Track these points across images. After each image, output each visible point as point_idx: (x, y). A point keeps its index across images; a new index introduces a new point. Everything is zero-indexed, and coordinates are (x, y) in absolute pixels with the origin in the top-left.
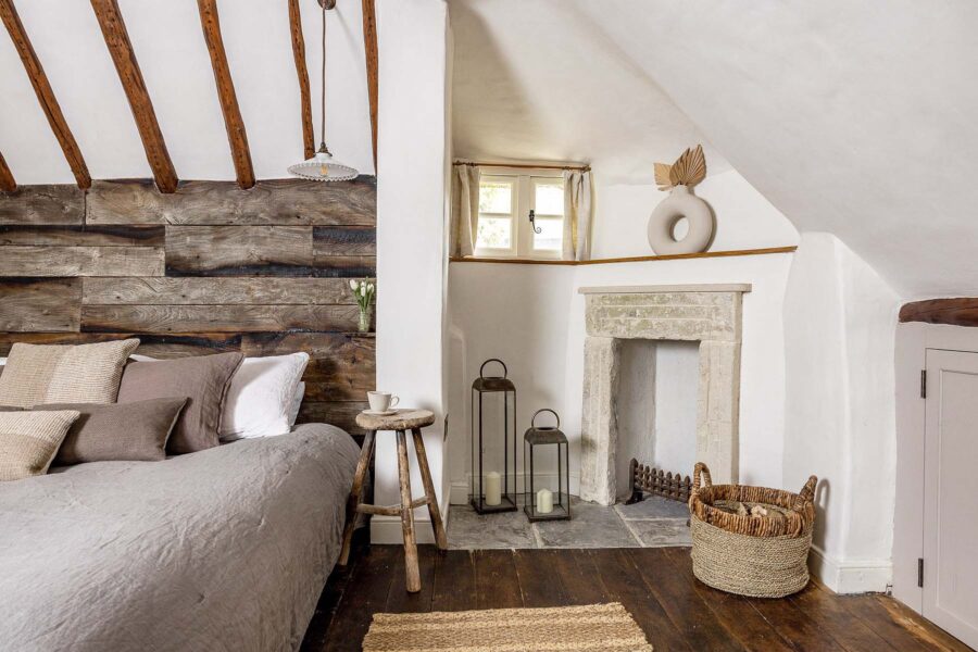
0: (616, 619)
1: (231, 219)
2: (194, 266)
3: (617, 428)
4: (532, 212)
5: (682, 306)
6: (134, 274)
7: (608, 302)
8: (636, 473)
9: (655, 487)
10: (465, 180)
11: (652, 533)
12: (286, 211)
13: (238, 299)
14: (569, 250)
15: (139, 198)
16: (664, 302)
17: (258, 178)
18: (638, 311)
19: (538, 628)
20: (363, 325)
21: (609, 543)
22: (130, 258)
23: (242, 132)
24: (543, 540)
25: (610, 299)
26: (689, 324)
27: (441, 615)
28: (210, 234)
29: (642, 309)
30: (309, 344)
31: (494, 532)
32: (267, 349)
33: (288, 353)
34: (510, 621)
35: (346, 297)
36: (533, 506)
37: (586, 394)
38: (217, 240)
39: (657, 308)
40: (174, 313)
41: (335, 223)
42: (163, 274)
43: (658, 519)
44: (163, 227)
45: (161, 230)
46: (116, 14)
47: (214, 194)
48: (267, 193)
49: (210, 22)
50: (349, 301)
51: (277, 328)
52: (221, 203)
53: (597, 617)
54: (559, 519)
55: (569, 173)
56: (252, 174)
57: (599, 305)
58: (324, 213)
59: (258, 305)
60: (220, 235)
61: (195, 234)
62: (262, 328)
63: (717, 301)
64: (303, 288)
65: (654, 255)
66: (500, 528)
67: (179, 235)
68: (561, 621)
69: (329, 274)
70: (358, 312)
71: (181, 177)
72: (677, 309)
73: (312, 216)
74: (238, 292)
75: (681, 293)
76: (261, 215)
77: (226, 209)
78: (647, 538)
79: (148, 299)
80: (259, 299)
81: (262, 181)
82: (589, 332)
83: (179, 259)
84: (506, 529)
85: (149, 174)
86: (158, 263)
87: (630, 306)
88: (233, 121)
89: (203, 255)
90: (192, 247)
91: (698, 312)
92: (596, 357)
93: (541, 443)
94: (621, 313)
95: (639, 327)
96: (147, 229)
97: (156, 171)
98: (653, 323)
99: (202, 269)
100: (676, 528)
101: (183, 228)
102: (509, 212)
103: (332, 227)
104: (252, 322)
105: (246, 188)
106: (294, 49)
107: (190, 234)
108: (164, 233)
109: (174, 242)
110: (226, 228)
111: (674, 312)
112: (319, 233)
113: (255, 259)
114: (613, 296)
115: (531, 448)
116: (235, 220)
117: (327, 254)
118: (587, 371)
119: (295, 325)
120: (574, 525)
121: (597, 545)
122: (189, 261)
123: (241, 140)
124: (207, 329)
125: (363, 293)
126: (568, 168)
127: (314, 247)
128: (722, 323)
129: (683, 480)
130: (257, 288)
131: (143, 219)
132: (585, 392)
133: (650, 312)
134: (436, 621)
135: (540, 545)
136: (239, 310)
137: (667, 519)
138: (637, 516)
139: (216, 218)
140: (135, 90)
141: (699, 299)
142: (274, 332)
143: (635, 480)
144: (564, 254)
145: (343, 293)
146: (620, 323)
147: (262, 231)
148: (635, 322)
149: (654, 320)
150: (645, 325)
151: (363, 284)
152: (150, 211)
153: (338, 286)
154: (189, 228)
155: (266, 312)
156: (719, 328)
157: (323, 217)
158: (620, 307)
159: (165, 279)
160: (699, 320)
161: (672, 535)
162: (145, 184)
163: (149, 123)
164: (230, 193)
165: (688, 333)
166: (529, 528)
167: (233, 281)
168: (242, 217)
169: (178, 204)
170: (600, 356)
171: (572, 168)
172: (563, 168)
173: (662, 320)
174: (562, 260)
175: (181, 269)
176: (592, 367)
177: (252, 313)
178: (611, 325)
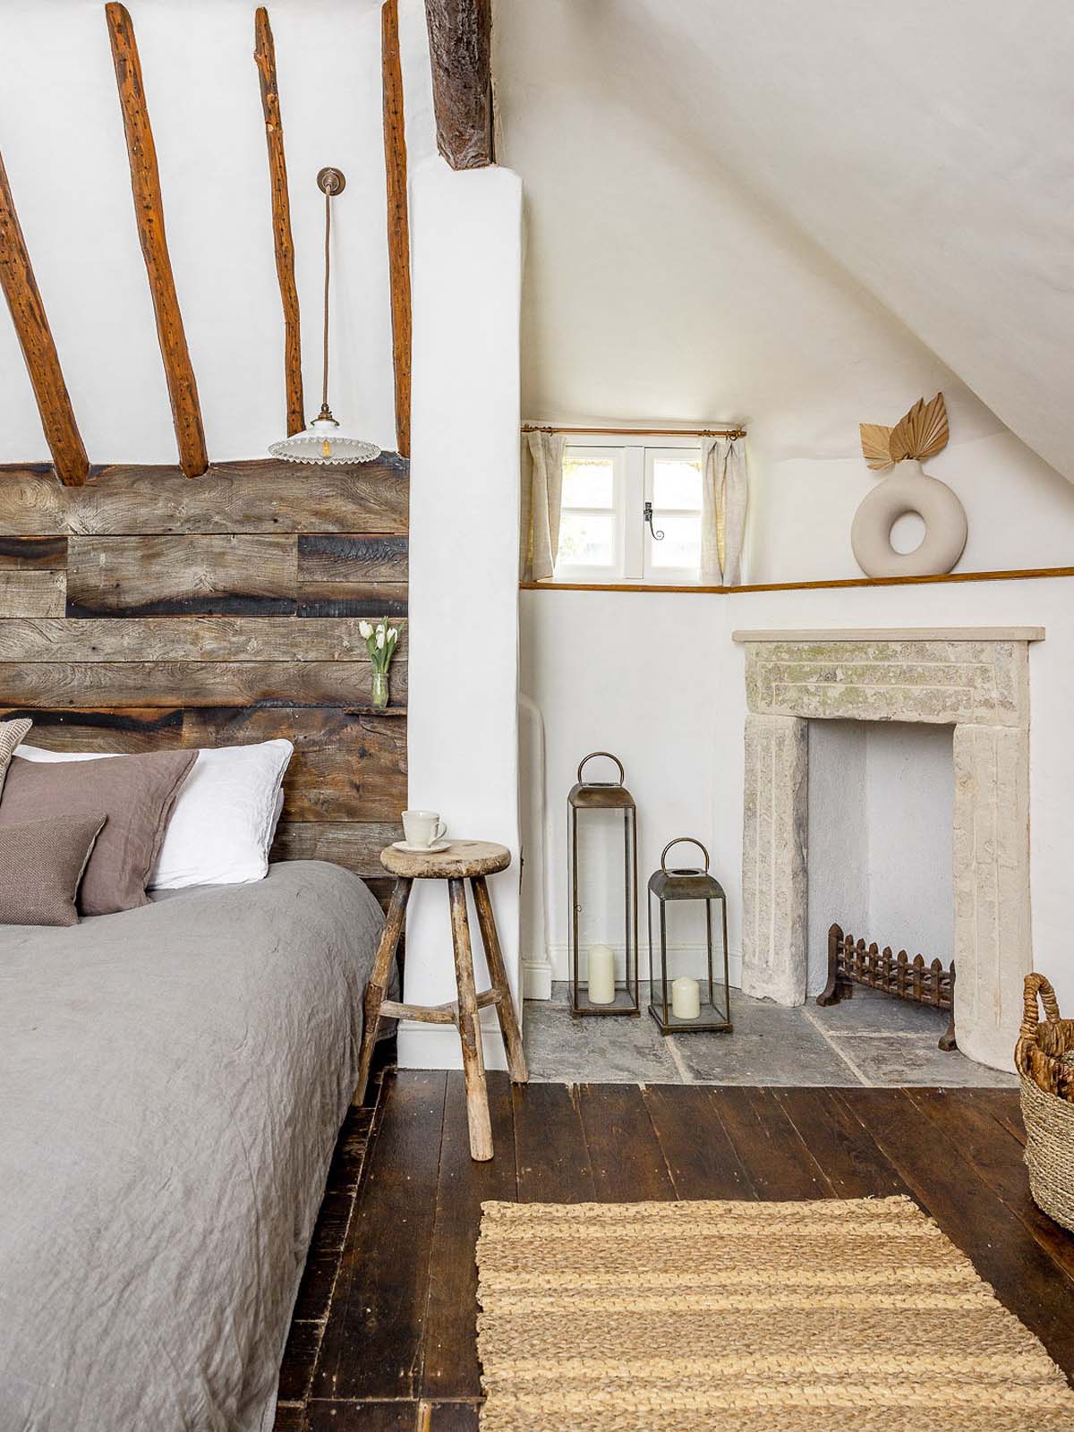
0: (910, 1229)
1: (170, 526)
2: (112, 600)
3: (805, 871)
4: (648, 505)
5: (920, 665)
6: (18, 615)
7: (786, 656)
8: (840, 950)
9: (876, 976)
10: (539, 455)
11: (879, 1060)
12: (256, 511)
13: (178, 653)
14: (712, 568)
15: (29, 492)
16: (887, 658)
17: (211, 460)
18: (839, 672)
19: (773, 1239)
20: (379, 695)
21: (809, 1079)
22: (13, 588)
23: (192, 389)
24: (691, 1068)
25: (789, 651)
26: (933, 695)
27: (598, 1209)
28: (136, 549)
29: (847, 668)
30: (290, 727)
31: (602, 1052)
32: (224, 733)
33: (257, 741)
34: (721, 1225)
35: (351, 649)
36: (667, 1005)
37: (750, 812)
38: (149, 558)
39: (874, 668)
40: (78, 675)
41: (332, 528)
42: (63, 614)
43: (885, 1034)
44: (64, 539)
45: (60, 545)
46: (11, 215)
47: (144, 487)
48: (226, 483)
49: (150, 221)
50: (355, 655)
51: (239, 700)
52: (154, 499)
53: (874, 1224)
54: (712, 1030)
55: (710, 440)
56: (203, 454)
57: (767, 660)
58: (316, 513)
59: (210, 661)
60: (150, 552)
61: (113, 550)
62: (218, 700)
63: (983, 657)
64: (283, 636)
65: (864, 577)
66: (613, 1043)
67: (88, 552)
68: (813, 1230)
69: (324, 612)
70: (371, 674)
71: (94, 460)
72: (911, 669)
73: (297, 518)
74: (178, 642)
75: (916, 643)
76: (216, 518)
77: (161, 509)
78: (871, 1067)
79: (40, 653)
80: (212, 651)
81: (218, 465)
82: (753, 707)
83: (87, 589)
84: (622, 1047)
85: (46, 456)
86: (55, 596)
87: (824, 663)
88: (178, 372)
89: (124, 584)
90: (109, 570)
91: (949, 675)
92: (767, 749)
93: (680, 897)
94: (810, 674)
95: (841, 700)
96: (38, 542)
97: (57, 452)
98: (869, 692)
99: (122, 606)
100: (921, 1052)
101: (96, 540)
102: (610, 506)
103: (329, 536)
104: (199, 690)
105: (193, 476)
106: (278, 258)
107: (105, 550)
108: (65, 550)
109: (83, 562)
110: (163, 539)
111: (907, 676)
112: (309, 546)
113: (206, 588)
114: (794, 647)
115: (662, 905)
116: (176, 527)
117: (322, 580)
118: (750, 772)
119: (267, 696)
120: (738, 1043)
121: (786, 1081)
122: (104, 592)
123: (189, 401)
124: (130, 702)
125: (380, 644)
126: (707, 433)
127: (300, 568)
128: (995, 695)
129: (928, 965)
130: (207, 635)
131: (34, 527)
132: (748, 809)
133: (862, 673)
134: (592, 1221)
135: (687, 1079)
136: (180, 669)
137: (901, 1034)
138: (848, 1028)
139: (145, 523)
140: (32, 329)
141: (951, 652)
142: (235, 707)
143: (839, 963)
144: (704, 574)
145: (345, 643)
146: (807, 691)
147: (217, 543)
148: (835, 690)
149: (870, 689)
150: (852, 694)
151: (380, 628)
152: (46, 513)
153: (337, 633)
154: (104, 539)
155: (222, 675)
156: (988, 704)
157: (314, 520)
158: (808, 665)
159: (65, 621)
160: (951, 689)
161: (914, 1064)
162: (40, 471)
163: (49, 378)
164: (169, 483)
165: (932, 711)
166: (662, 1045)
167: (171, 623)
168: (187, 521)
169: (88, 501)
170: (774, 748)
171: (714, 434)
172: (700, 434)
173: (883, 688)
174: (701, 584)
175: (91, 604)
176: (759, 766)
177: (200, 676)
178: (792, 694)
